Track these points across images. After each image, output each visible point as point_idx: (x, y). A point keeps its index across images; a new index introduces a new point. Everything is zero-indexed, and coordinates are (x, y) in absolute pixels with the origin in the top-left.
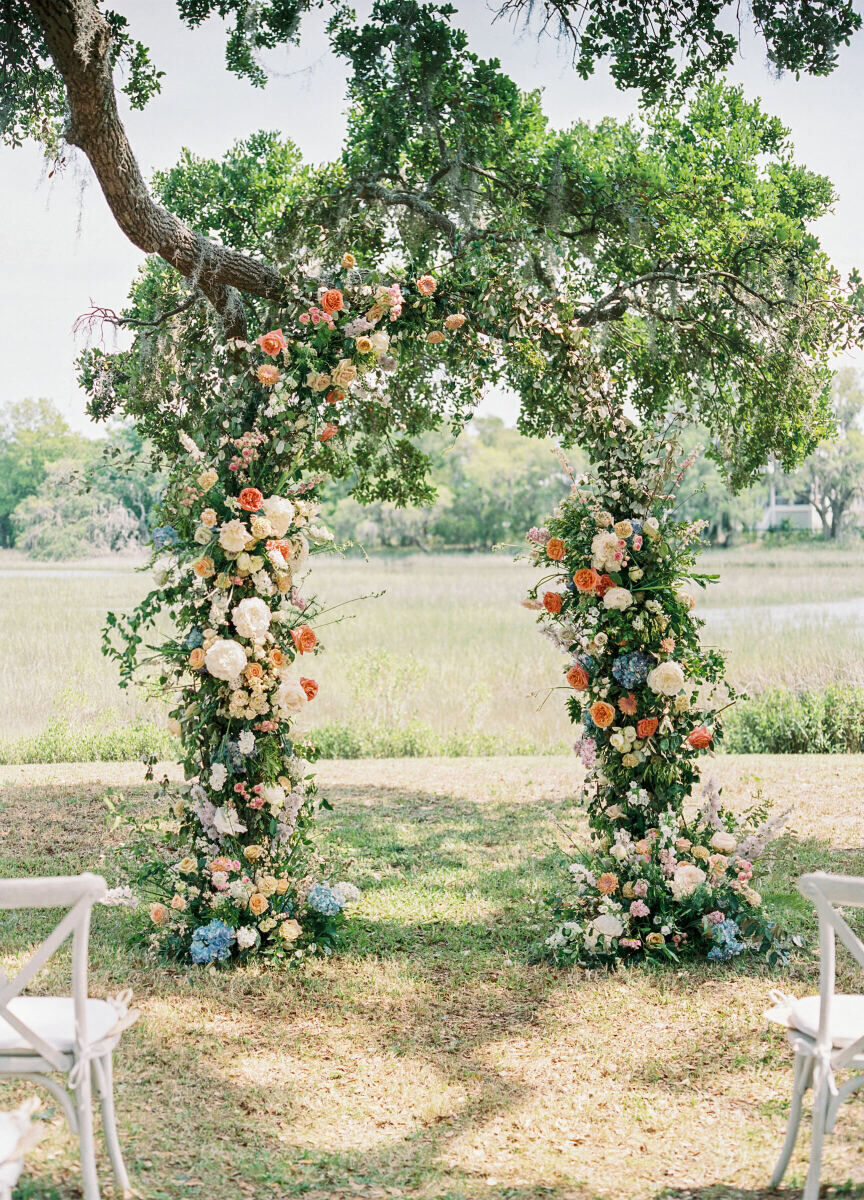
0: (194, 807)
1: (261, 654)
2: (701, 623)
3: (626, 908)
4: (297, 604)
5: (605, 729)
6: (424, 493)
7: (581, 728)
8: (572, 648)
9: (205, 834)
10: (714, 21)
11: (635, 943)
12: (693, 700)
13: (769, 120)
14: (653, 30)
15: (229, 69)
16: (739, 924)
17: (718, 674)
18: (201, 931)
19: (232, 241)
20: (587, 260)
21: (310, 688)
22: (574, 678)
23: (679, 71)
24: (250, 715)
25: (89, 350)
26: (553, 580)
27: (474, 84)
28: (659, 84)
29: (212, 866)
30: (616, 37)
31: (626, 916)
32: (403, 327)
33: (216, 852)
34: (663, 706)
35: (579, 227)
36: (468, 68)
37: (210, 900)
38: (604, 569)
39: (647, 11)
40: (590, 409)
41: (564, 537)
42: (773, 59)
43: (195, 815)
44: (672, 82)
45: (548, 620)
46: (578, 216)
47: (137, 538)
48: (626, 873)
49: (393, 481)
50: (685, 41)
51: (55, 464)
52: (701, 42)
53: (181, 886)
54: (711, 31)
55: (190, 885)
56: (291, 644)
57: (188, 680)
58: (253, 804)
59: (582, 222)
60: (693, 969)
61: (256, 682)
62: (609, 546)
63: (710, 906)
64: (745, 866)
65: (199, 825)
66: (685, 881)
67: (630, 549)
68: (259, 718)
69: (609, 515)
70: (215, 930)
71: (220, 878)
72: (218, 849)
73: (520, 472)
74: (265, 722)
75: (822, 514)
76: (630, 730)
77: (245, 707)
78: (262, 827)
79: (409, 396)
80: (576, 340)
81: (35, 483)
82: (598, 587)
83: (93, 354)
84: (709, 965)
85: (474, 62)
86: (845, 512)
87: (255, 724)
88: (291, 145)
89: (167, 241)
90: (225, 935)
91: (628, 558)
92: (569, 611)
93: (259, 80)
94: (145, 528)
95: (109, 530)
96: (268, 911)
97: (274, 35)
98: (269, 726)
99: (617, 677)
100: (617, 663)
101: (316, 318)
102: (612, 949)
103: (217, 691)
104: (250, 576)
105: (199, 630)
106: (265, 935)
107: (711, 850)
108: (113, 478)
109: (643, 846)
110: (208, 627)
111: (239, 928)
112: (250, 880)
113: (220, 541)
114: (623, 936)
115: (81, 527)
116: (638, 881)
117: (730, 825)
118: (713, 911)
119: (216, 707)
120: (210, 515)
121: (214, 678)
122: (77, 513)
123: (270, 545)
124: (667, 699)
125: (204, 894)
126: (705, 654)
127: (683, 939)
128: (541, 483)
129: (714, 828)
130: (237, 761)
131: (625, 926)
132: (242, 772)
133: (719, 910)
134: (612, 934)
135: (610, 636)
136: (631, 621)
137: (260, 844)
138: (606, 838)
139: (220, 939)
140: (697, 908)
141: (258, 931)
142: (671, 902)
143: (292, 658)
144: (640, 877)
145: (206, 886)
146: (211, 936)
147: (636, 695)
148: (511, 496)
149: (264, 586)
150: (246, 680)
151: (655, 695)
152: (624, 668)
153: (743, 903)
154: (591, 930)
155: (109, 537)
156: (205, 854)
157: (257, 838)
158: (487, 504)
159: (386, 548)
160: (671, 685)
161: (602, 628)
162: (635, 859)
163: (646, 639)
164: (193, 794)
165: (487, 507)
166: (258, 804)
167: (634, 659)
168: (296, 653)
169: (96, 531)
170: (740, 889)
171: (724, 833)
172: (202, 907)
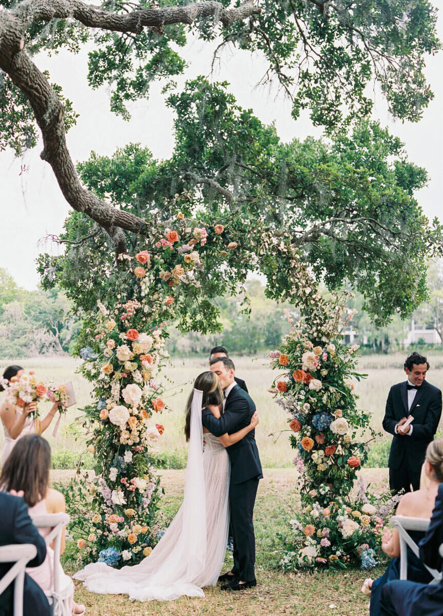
0: (100, 489)
1: (136, 412)
2: (357, 397)
3: (319, 543)
4: (152, 387)
5: (309, 451)
6: (217, 327)
7: (297, 451)
8: (292, 410)
9: (106, 503)
10: (362, 92)
11: (324, 560)
12: (353, 437)
13: (394, 138)
14: (331, 97)
15: (112, 111)
16: (376, 551)
17: (366, 423)
18: (103, 552)
19: (117, 199)
20: (300, 209)
21: (161, 429)
22: (293, 426)
23: (344, 117)
24: (130, 442)
25: (43, 254)
26: (282, 376)
27: (240, 122)
28: (334, 124)
29: (109, 519)
30: (312, 99)
31: (319, 546)
32: (206, 249)
33: (111, 513)
34: (338, 440)
35: (295, 195)
36: (237, 113)
37: (108, 536)
38: (308, 370)
39: (328, 87)
40: (301, 289)
41: (288, 354)
42: (391, 112)
43: (100, 493)
44: (340, 124)
45: (279, 396)
46: (295, 189)
47: (53, 347)
48: (318, 524)
49: (200, 321)
50: (348, 102)
51: (8, 305)
52: (356, 102)
53: (93, 529)
54: (360, 97)
55: (98, 529)
56: (151, 407)
57: (97, 425)
58: (131, 488)
59: (297, 192)
60: (352, 573)
61: (133, 427)
62: (310, 358)
63: (361, 540)
64: (379, 521)
65: (102, 499)
66: (349, 528)
67: (321, 360)
68: (134, 444)
69: (310, 343)
70: (111, 552)
71: (114, 526)
72: (112, 511)
74: (138, 447)
75: (441, 335)
76: (321, 452)
77: (128, 439)
78: (135, 500)
79: (208, 278)
80: (293, 254)
82: (305, 379)
83: (45, 256)
84: (360, 572)
85: (240, 111)
87: (133, 448)
88: (147, 149)
89: (88, 206)
90: (115, 554)
91: (320, 365)
92: (291, 391)
93: (127, 118)
94: (58, 341)
95: (38, 342)
96: (137, 542)
97: (136, 94)
98: (139, 448)
99: (315, 425)
100: (315, 417)
101: (164, 244)
102: (312, 563)
103: (113, 430)
104: (131, 373)
105: (104, 400)
106: (136, 554)
107: (362, 513)
108: (40, 313)
109: (327, 511)
110: (108, 398)
111: (123, 550)
112: (128, 527)
113: (117, 355)
114: (318, 556)
115: (22, 340)
116: (324, 528)
117: (372, 500)
118: (363, 543)
119: (113, 439)
120: (112, 342)
121: (112, 424)
122: (21, 332)
123: (142, 357)
124: (340, 436)
125: (105, 533)
126: (359, 413)
127: (347, 559)
128: (282, 317)
129: (364, 502)
130: (123, 466)
131: (318, 551)
132: (125, 472)
133: (366, 543)
134: (312, 555)
135: (311, 404)
136: (322, 397)
137: (133, 508)
138: (309, 507)
139: (113, 556)
140: (354, 542)
141: (133, 552)
142: (341, 539)
143: (151, 414)
144: (325, 526)
145: (106, 529)
146: (108, 555)
147: (324, 434)
148: (265, 324)
149: (138, 378)
150: (129, 425)
151: (334, 434)
152: (318, 420)
153: (379, 540)
154: (301, 553)
155: (38, 346)
156: (105, 513)
157: (132, 506)
158: (251, 329)
159: (194, 353)
160: (342, 429)
161: (307, 400)
162: (324, 517)
163: (329, 406)
164: (99, 482)
165: (251, 331)
166: (133, 488)
167: (324, 416)
168: (153, 412)
169: (32, 342)
170: (377, 533)
171: (369, 504)
172: (104, 540)
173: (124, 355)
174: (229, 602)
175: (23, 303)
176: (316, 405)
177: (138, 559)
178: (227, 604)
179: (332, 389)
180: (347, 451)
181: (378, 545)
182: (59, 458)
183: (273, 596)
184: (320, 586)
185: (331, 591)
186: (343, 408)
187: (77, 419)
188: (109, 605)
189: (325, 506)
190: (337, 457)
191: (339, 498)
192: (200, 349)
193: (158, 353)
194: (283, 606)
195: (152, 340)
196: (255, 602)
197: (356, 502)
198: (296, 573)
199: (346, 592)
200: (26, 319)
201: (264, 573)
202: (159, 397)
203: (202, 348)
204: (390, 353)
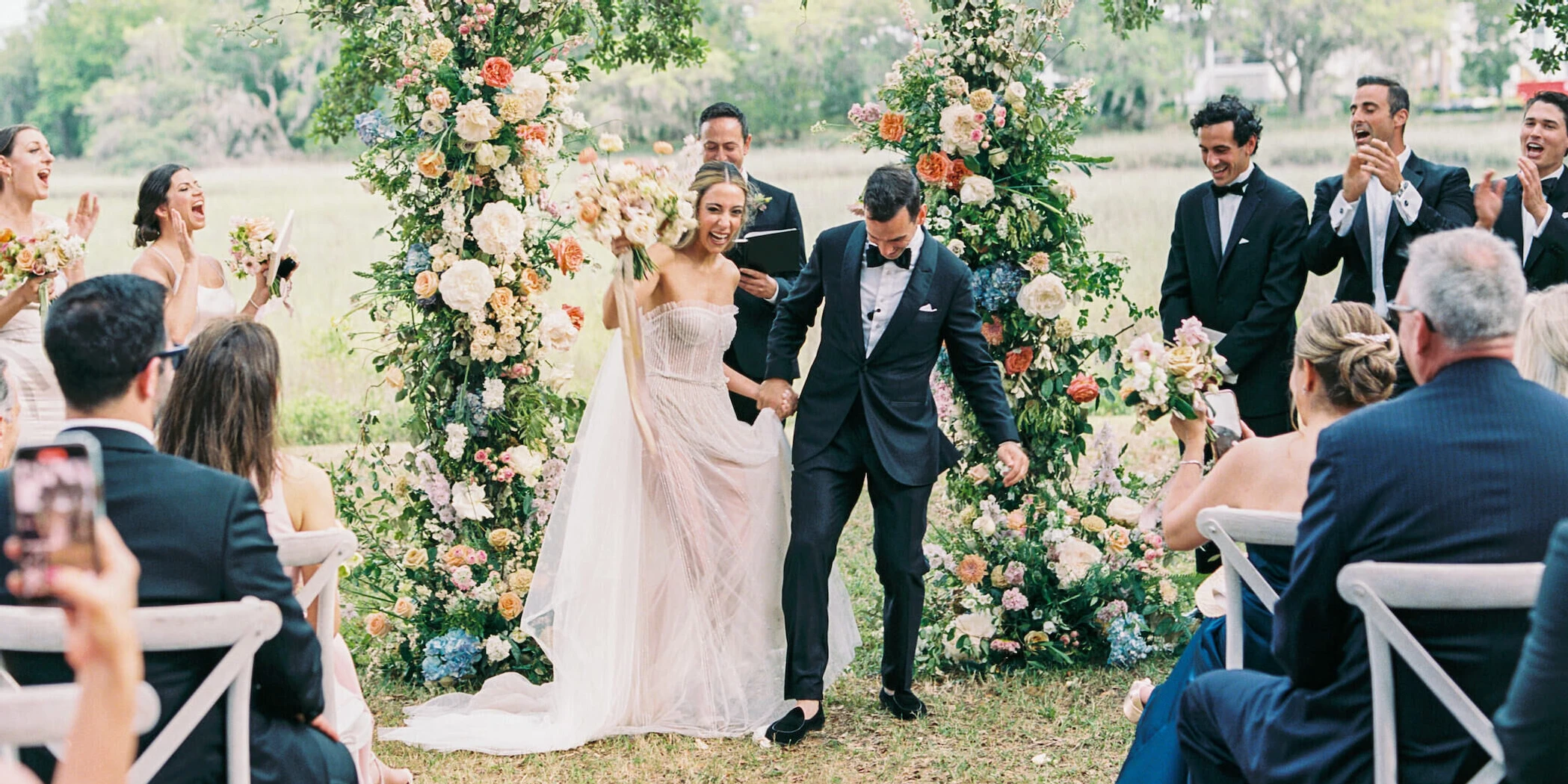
0: (418, 482)
1: (510, 275)
2: (1086, 221)
3: (998, 602)
4: (547, 209)
6: (691, 49)
9: (437, 516)
11: (1011, 646)
12: (1082, 323)
16: (1147, 617)
17: (1112, 286)
18: (435, 643)
21: (576, 315)
24: (498, 356)
29: (447, 557)
31: (998, 610)
33: (451, 541)
34: (1039, 332)
37: (445, 601)
38: (957, 152)
41: (904, 109)
43: (421, 492)
47: (264, 138)
48: (994, 554)
51: (139, 32)
53: (406, 585)
55: (420, 583)
56: (547, 262)
57: (406, 314)
58: (501, 476)
60: (1087, 675)
61: (505, 313)
62: (962, 122)
63: (1108, 592)
64: (1152, 542)
65: (428, 506)
66: (1075, 561)
67: (991, 125)
68: (508, 361)
69: (962, 80)
70: (455, 642)
71: (461, 575)
72: (454, 536)
73: (831, 27)
74: (517, 366)
75: (1284, 77)
77: (491, 347)
78: (514, 505)
81: (110, 61)
82: (950, 177)
84: (1107, 671)
86: (1318, 74)
87: (505, 370)
90: (468, 647)
91: (990, 137)
94: (275, 123)
95: (223, 127)
98: (522, 369)
102: (983, 654)
103: (452, 325)
104: (492, 172)
105: (421, 249)
106: (521, 646)
107: (1109, 522)
108: (226, 50)
109: (1017, 518)
110: (434, 242)
111: (487, 637)
112: (498, 576)
113: (457, 129)
114: (995, 636)
115: (181, 123)
116: (1011, 563)
117: (1135, 487)
118: (1112, 599)
119: (450, 348)
120: (441, 95)
121: (449, 308)
122: (175, 102)
123: (522, 132)
124: (1046, 322)
125: (437, 594)
126: (1093, 260)
127: (1072, 640)
128: (864, 41)
129: (1111, 491)
130: (480, 419)
131: (997, 623)
132: (485, 434)
133: (1120, 598)
134: (980, 634)
135: (967, 241)
136: (994, 221)
137: (510, 528)
138: (968, 510)
139: (462, 654)
140: (1090, 597)
141: (512, 642)
142: (1056, 590)
143: (549, 279)
144: (1014, 558)
145: (440, 584)
146: (449, 649)
147: (1002, 318)
148: (820, 61)
149: (513, 185)
150: (492, 310)
151: (1028, 318)
152: (985, 283)
153: (1152, 590)
154: (953, 631)
155: (224, 138)
156: (436, 543)
157: (505, 521)
158: (784, 74)
159: (636, 143)
160: (1050, 303)
161: (956, 231)
162: (1009, 534)
163: (1015, 244)
164: (418, 463)
165: (784, 79)
166: (507, 476)
167: (999, 271)
168: (555, 274)
169: (204, 129)
170: (1148, 571)
171: (1124, 498)
172: (436, 611)
173: (475, 126)
174: (771, 756)
175: (179, 26)
176: (981, 243)
177: (526, 657)
178: (768, 763)
179: (1020, 199)
180: (1062, 361)
181: (1151, 603)
182: (298, 417)
183: (884, 739)
184: (1005, 712)
185: (1034, 722)
186: (1049, 248)
187: (356, 298)
188: (458, 772)
189: (1011, 506)
190: (1038, 378)
191: (1046, 485)
192: (652, 132)
193: (559, 120)
194: (913, 762)
195: (544, 85)
196: (838, 754)
197: (1091, 493)
198: (940, 681)
199: (1074, 725)
200: (188, 67)
201: (858, 684)
202: (565, 234)
203: (657, 129)
204: (1150, 127)
